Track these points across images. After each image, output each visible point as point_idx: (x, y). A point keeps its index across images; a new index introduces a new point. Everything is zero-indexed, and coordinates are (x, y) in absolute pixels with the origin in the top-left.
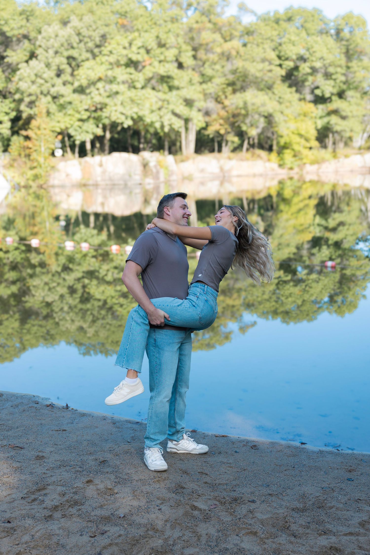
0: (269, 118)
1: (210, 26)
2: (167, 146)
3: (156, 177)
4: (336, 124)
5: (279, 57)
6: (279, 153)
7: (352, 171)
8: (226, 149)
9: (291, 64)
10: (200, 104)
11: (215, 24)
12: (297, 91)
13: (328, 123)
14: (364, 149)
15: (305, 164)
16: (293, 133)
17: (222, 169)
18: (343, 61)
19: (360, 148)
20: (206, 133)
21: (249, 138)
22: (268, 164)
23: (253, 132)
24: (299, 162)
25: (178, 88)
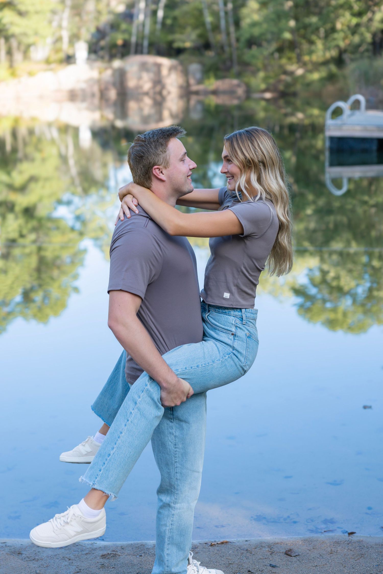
4: (12, 23)
7: (41, 97)
14: (55, 62)
19: (48, 62)
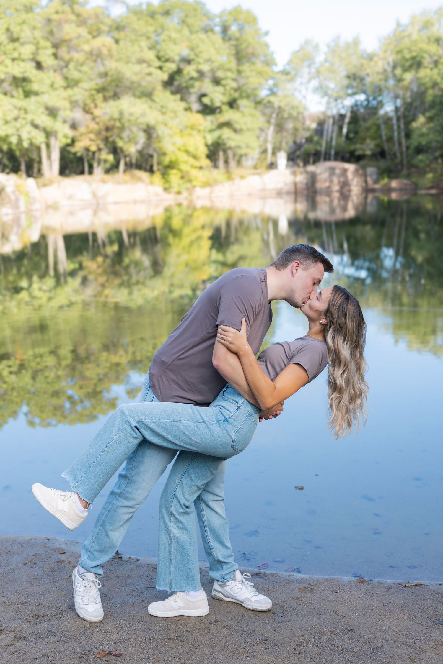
0: (149, 131)
1: (72, 17)
2: (23, 167)
3: (16, 206)
4: (229, 139)
5: (159, 58)
6: (164, 174)
7: (250, 195)
8: (98, 171)
9: (172, 67)
10: (66, 113)
11: (78, 15)
12: (182, 99)
13: (220, 137)
14: (261, 167)
15: (194, 187)
16: (179, 150)
17: (94, 195)
18: (233, 64)
19: (255, 167)
20: (73, 150)
21: (125, 157)
22: (150, 188)
23: (132, 150)
24: (188, 185)
25: (37, 94)
